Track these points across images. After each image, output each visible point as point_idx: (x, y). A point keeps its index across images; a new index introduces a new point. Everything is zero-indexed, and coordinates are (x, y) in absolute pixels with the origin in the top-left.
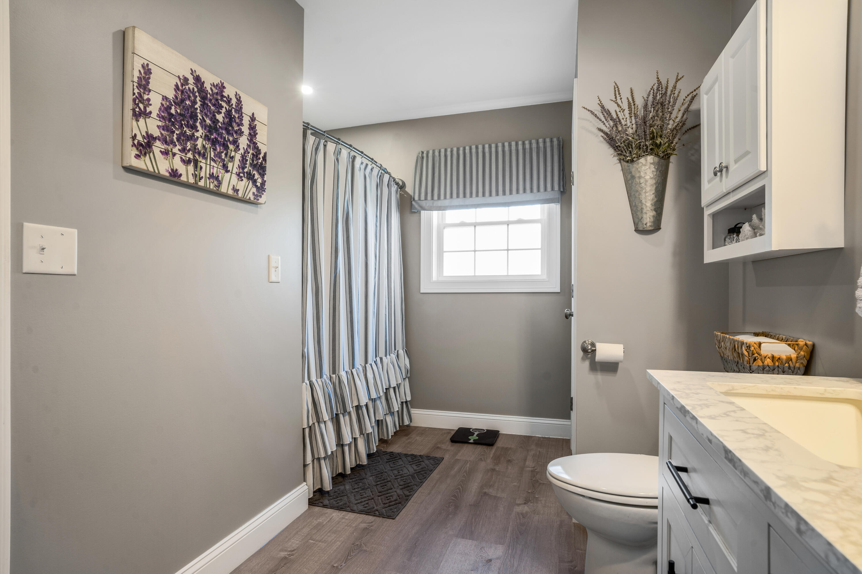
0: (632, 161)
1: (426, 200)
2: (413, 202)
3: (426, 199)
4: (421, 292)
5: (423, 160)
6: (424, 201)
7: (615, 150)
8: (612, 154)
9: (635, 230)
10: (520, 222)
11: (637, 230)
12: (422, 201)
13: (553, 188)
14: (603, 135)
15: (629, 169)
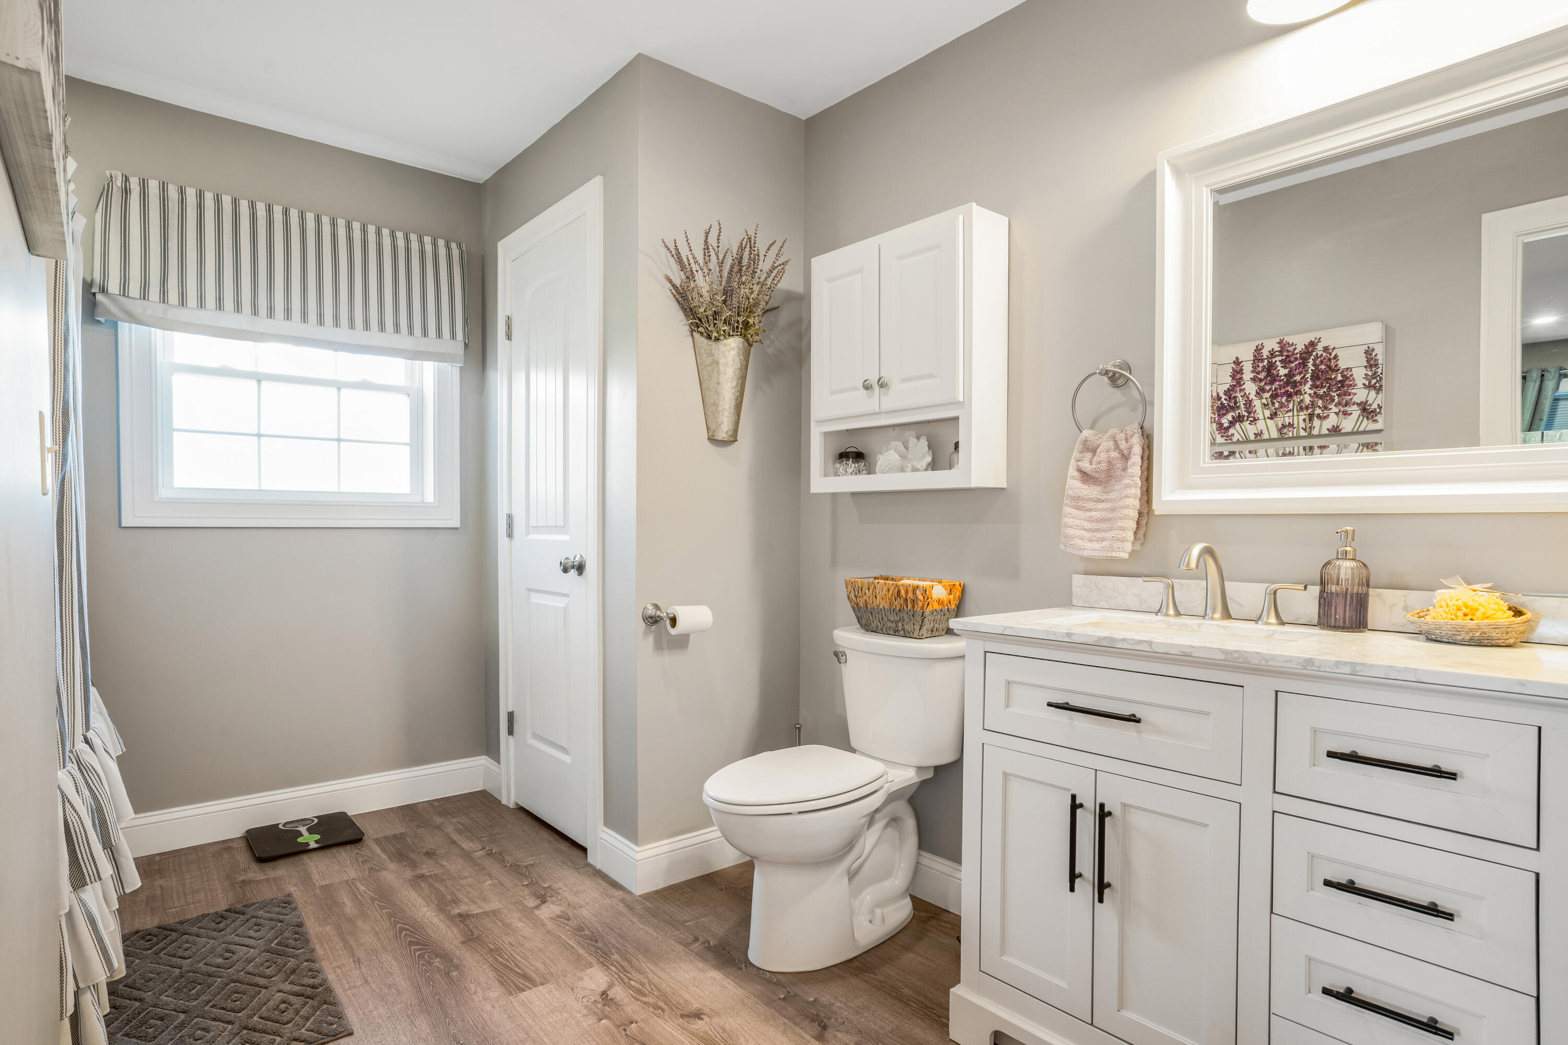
0: (717, 339)
1: (144, 299)
2: (100, 297)
3: (144, 295)
4: (123, 525)
5: (126, 198)
6: (137, 301)
7: (686, 315)
8: (681, 321)
9: (709, 439)
10: (364, 385)
11: (712, 440)
12: (130, 300)
13: (453, 336)
14: (672, 288)
15: (711, 350)
